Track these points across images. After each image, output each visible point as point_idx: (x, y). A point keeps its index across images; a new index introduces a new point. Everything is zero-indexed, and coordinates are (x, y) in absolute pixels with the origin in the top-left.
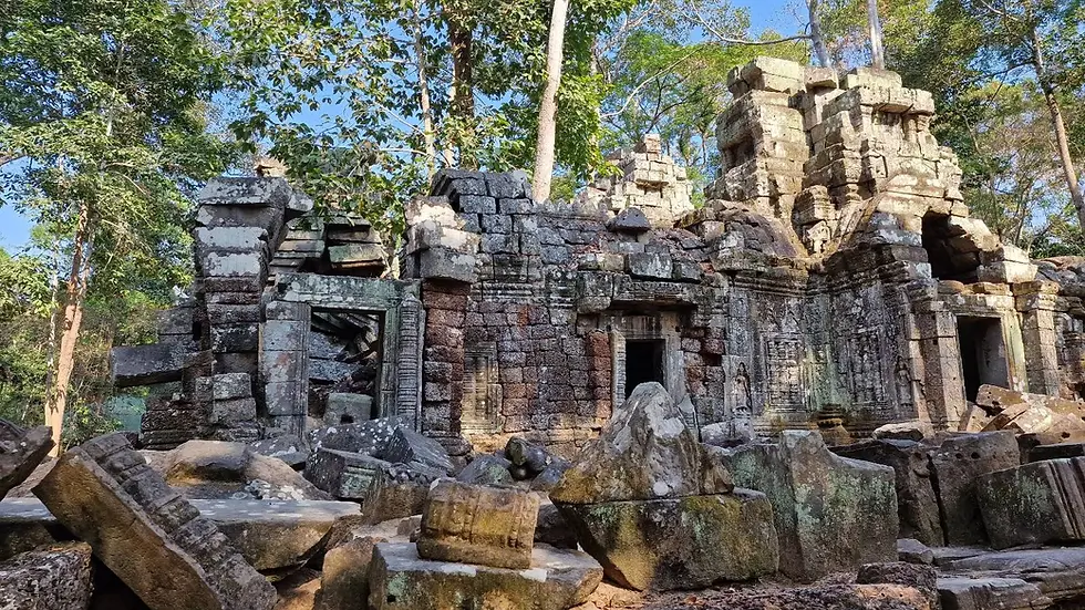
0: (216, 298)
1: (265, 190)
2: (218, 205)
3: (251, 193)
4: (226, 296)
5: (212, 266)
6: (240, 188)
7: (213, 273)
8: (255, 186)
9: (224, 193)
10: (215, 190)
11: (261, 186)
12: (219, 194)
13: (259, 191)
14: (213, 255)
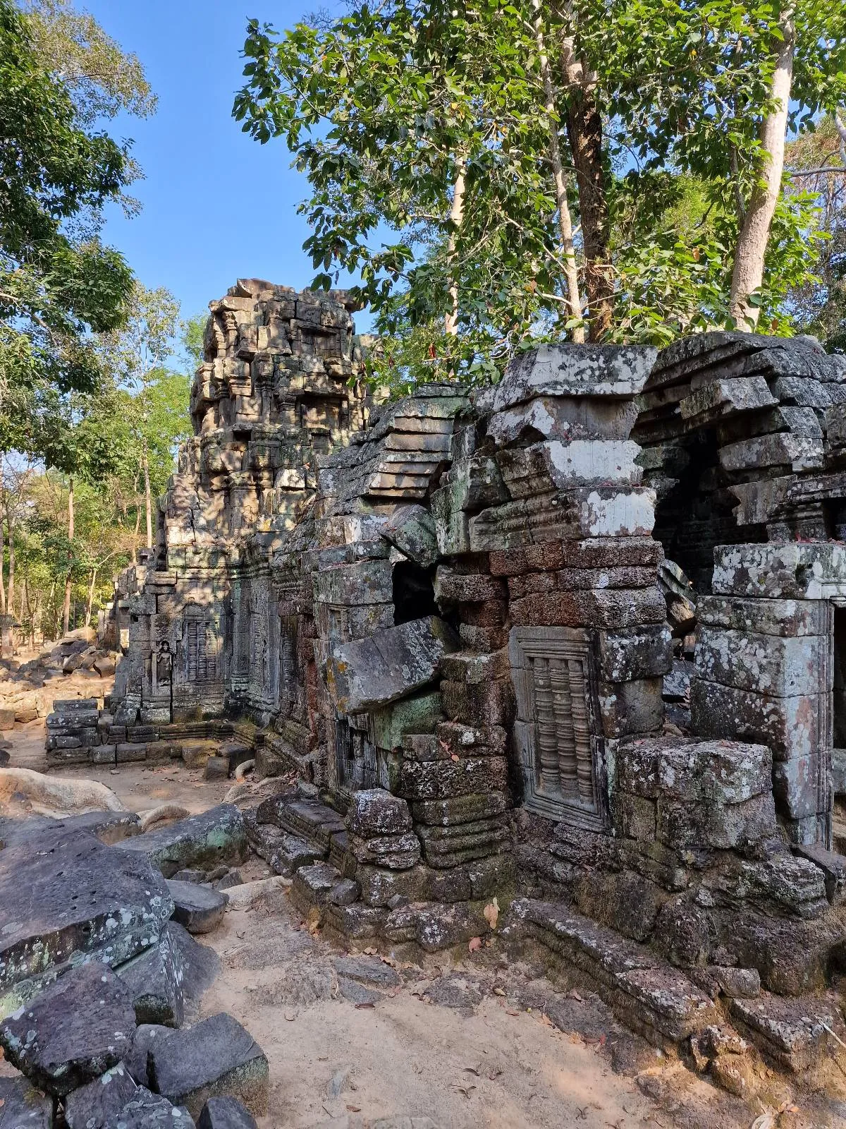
0: (604, 579)
1: (634, 370)
2: (566, 397)
3: (612, 375)
4: (617, 574)
5: (593, 518)
6: (595, 365)
7: (594, 530)
8: (618, 363)
9: (570, 375)
10: (555, 367)
11: (628, 362)
12: (562, 376)
13: (625, 372)
14: (594, 497)
